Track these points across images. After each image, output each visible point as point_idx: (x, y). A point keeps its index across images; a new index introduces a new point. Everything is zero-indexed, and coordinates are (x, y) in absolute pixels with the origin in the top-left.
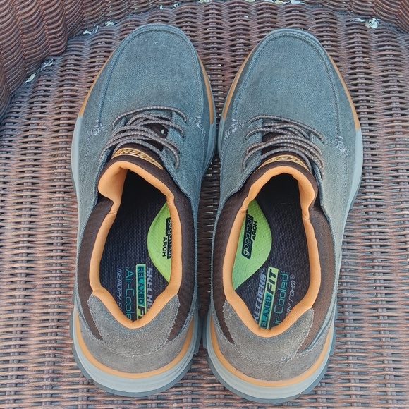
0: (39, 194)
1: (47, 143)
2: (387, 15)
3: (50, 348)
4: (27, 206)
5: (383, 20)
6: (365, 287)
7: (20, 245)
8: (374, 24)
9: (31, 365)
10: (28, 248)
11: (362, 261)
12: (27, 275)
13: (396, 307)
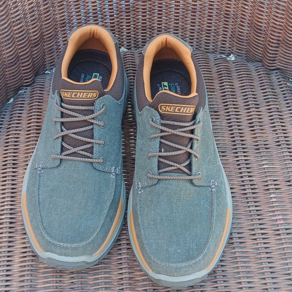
0: (18, 170)
1: (22, 138)
2: (240, 52)
3: (28, 270)
4: (10, 178)
5: (237, 55)
6: (244, 216)
7: (5, 203)
8: (232, 58)
9: (15, 283)
10: (11, 205)
11: (240, 200)
12: (11, 223)
13: (267, 227)
